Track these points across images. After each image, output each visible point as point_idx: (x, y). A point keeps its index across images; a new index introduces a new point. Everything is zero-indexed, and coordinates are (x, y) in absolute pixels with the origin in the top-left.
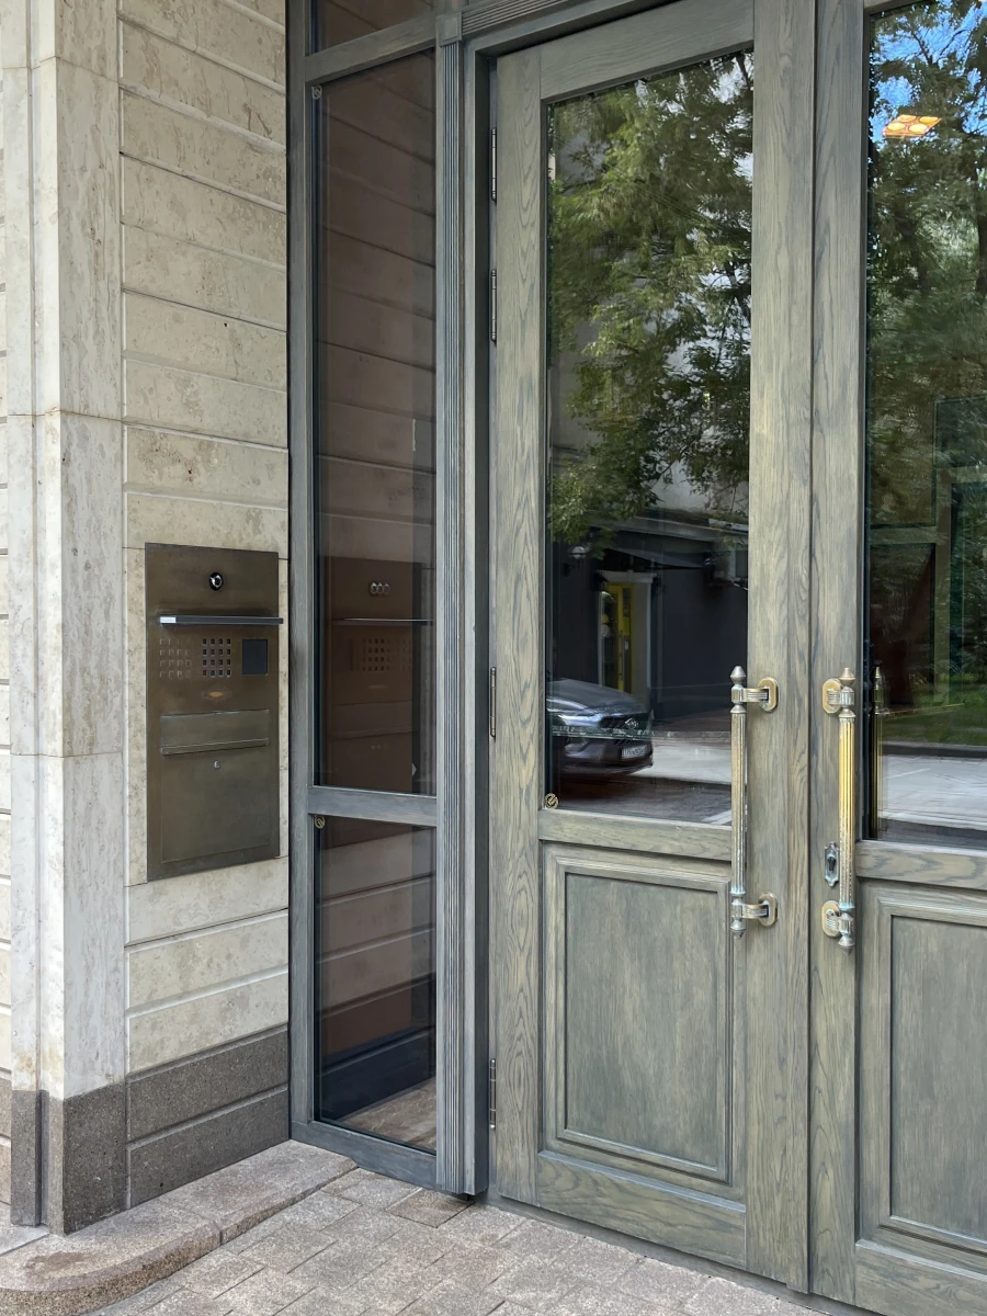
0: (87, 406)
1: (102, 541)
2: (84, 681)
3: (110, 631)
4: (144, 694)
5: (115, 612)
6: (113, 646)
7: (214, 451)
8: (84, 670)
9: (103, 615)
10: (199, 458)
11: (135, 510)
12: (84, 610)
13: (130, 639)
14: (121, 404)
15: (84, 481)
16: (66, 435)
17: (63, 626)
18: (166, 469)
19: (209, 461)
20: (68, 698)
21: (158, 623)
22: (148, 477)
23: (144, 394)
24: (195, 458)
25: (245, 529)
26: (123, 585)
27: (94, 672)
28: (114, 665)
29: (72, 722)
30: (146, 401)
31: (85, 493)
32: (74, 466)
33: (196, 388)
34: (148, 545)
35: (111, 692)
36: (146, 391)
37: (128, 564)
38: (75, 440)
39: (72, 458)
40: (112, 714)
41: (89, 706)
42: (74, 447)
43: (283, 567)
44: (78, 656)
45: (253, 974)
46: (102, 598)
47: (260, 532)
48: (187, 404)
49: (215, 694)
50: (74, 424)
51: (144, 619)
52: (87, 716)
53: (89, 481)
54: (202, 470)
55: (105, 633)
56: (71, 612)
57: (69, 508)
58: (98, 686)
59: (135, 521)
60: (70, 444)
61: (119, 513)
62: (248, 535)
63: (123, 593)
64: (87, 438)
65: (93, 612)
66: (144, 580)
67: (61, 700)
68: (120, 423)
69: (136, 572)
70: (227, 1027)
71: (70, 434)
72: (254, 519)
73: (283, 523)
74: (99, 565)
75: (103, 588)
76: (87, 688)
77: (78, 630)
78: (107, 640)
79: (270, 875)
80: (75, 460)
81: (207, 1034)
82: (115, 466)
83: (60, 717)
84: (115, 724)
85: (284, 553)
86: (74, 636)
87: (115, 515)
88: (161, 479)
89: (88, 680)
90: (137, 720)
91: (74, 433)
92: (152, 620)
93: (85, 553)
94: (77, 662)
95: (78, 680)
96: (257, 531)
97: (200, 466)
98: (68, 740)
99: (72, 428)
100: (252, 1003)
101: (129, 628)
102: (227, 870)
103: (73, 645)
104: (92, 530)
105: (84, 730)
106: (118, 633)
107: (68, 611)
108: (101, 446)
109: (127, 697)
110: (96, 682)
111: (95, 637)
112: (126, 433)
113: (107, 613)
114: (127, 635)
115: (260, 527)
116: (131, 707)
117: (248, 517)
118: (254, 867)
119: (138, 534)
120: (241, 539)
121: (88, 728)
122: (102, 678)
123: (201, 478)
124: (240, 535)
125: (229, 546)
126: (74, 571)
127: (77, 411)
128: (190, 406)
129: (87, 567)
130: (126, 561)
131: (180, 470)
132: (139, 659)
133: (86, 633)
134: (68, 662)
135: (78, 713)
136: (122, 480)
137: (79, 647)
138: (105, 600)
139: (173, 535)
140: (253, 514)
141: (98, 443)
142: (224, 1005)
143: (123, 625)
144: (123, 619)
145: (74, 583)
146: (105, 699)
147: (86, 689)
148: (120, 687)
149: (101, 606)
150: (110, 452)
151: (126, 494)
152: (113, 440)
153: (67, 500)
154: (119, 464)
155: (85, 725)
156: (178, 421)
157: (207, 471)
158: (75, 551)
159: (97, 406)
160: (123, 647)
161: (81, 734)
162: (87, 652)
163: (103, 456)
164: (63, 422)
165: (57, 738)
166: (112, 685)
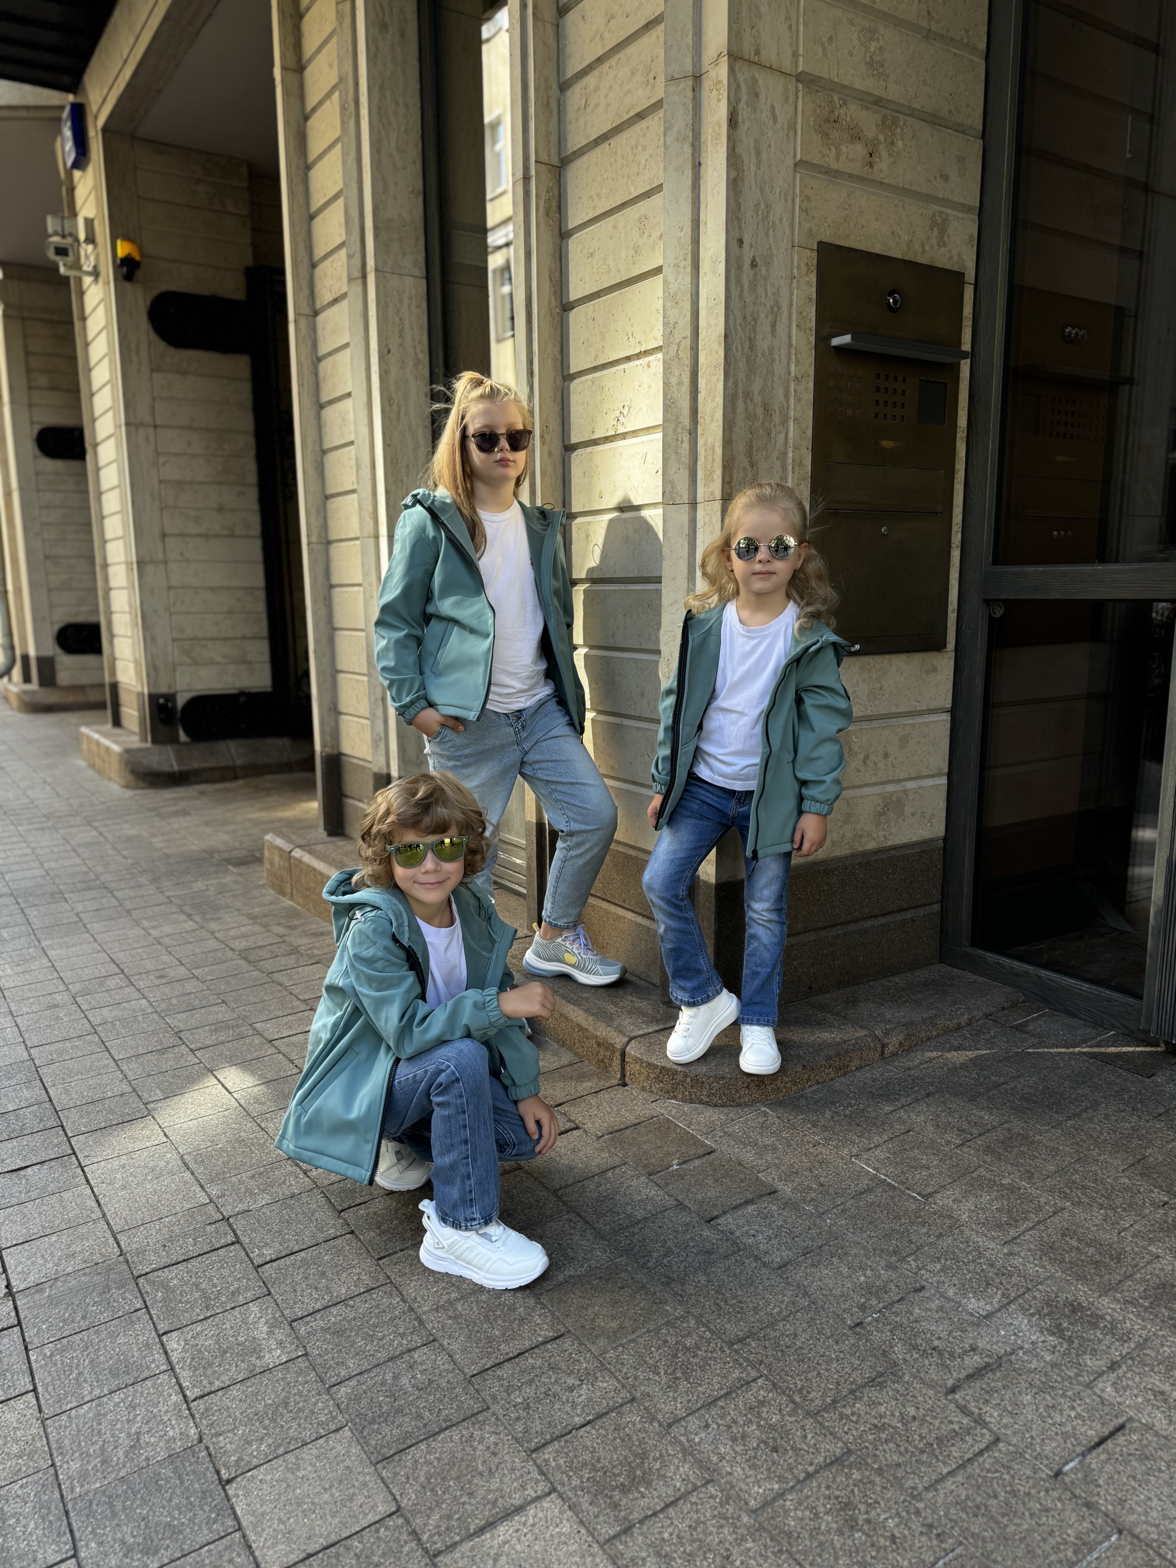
0: (757, 52)
1: (771, 233)
2: (746, 409)
3: (776, 349)
4: (810, 433)
5: (781, 327)
6: (779, 369)
7: (899, 130)
8: (747, 394)
9: (769, 329)
10: (881, 137)
11: (808, 198)
12: (749, 318)
13: (798, 362)
14: (795, 55)
15: (753, 151)
16: (734, 87)
17: (726, 337)
18: (844, 148)
19: (892, 143)
20: (728, 426)
21: (829, 346)
22: (823, 156)
23: (823, 44)
24: (876, 138)
25: (928, 238)
26: (792, 294)
27: (758, 399)
28: (779, 392)
29: (733, 458)
30: (825, 54)
31: (753, 168)
32: (742, 129)
33: (881, 43)
34: (820, 243)
35: (775, 426)
36: (825, 39)
37: (799, 268)
38: (744, 97)
39: (740, 120)
40: (776, 454)
41: (751, 441)
42: (742, 105)
43: (969, 293)
44: (742, 376)
45: (910, 779)
46: (768, 306)
47: (945, 245)
48: (871, 64)
49: (887, 444)
50: (744, 75)
51: (813, 339)
52: (749, 454)
53: (758, 153)
54: (885, 155)
55: (771, 349)
56: (735, 320)
57: (734, 185)
58: (761, 417)
59: (807, 211)
60: (738, 101)
61: (790, 199)
62: (932, 247)
63: (791, 304)
64: (757, 95)
65: (759, 323)
66: (814, 289)
67: (721, 429)
68: (793, 80)
69: (807, 279)
70: (881, 833)
71: (738, 86)
72: (940, 226)
73: (971, 236)
74: (767, 264)
75: (769, 294)
76: (751, 417)
77: (742, 344)
78: (773, 361)
79: (934, 669)
80: (743, 122)
81: (861, 836)
82: (788, 135)
83: (719, 451)
84: (777, 465)
85: (970, 276)
86: (737, 350)
87: (786, 200)
88: (838, 159)
89: (751, 408)
90: (801, 464)
91: (743, 85)
92: (822, 340)
93: (751, 246)
94: (740, 383)
95: (740, 404)
96: (942, 243)
97: (882, 147)
98: (727, 479)
99: (741, 78)
100: (908, 810)
101: (796, 348)
102: (888, 657)
103: (736, 362)
104: (760, 217)
105: (745, 469)
106: (784, 352)
107: (731, 316)
108: (773, 108)
109: (791, 434)
110: (760, 411)
111: (759, 354)
112: (800, 94)
113: (773, 326)
114: (793, 357)
115: (946, 238)
116: (796, 448)
117: (933, 224)
118: (917, 659)
119: (810, 230)
120: (924, 252)
121: (749, 468)
122: (766, 408)
123: (883, 165)
124: (923, 246)
125: (909, 257)
126: (740, 268)
127: (746, 57)
128: (875, 66)
129: (754, 264)
130: (796, 264)
131: (858, 150)
132: (806, 389)
133: (751, 348)
134: (730, 384)
135: (740, 447)
136: (795, 156)
137: (742, 364)
138: (772, 308)
139: (848, 237)
140: (939, 220)
141: (769, 104)
142: (879, 809)
143: (790, 345)
144: (790, 338)
145: (739, 283)
146: (769, 434)
147: (747, 418)
148: (785, 421)
149: (767, 317)
150: (783, 118)
151: (798, 176)
152: (786, 100)
153: (734, 174)
154: (791, 134)
155: (746, 464)
156: (859, 85)
157: (890, 155)
158: (741, 242)
159: (770, 54)
160: (789, 373)
161: (742, 474)
162: (751, 370)
163: (775, 122)
164: (731, 70)
165: (715, 477)
166: (777, 418)
